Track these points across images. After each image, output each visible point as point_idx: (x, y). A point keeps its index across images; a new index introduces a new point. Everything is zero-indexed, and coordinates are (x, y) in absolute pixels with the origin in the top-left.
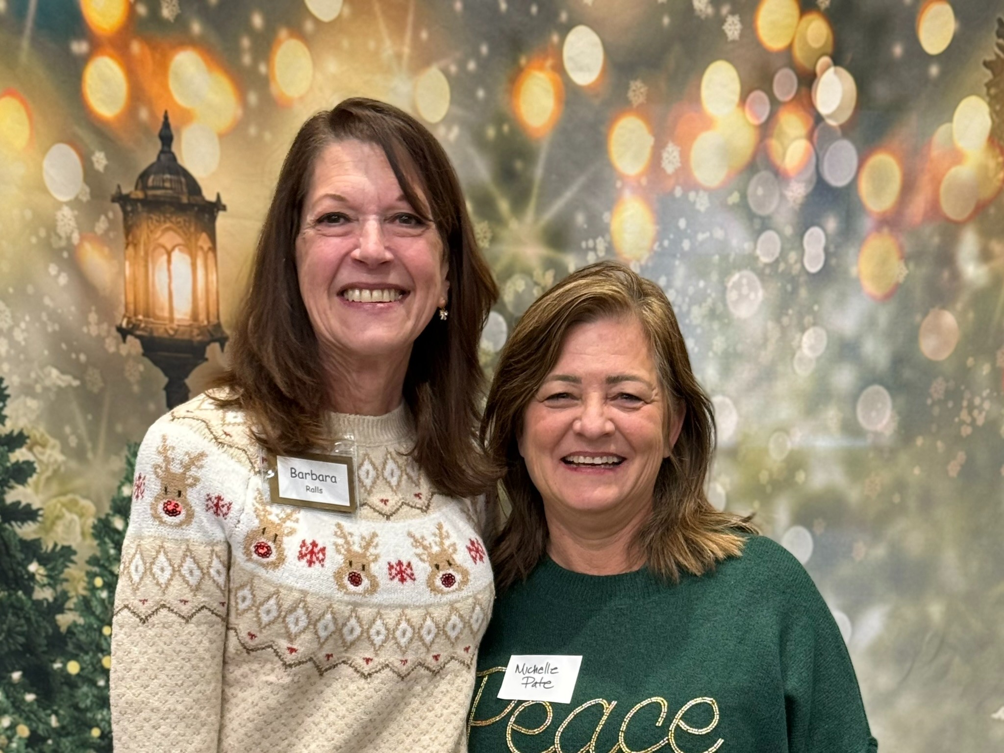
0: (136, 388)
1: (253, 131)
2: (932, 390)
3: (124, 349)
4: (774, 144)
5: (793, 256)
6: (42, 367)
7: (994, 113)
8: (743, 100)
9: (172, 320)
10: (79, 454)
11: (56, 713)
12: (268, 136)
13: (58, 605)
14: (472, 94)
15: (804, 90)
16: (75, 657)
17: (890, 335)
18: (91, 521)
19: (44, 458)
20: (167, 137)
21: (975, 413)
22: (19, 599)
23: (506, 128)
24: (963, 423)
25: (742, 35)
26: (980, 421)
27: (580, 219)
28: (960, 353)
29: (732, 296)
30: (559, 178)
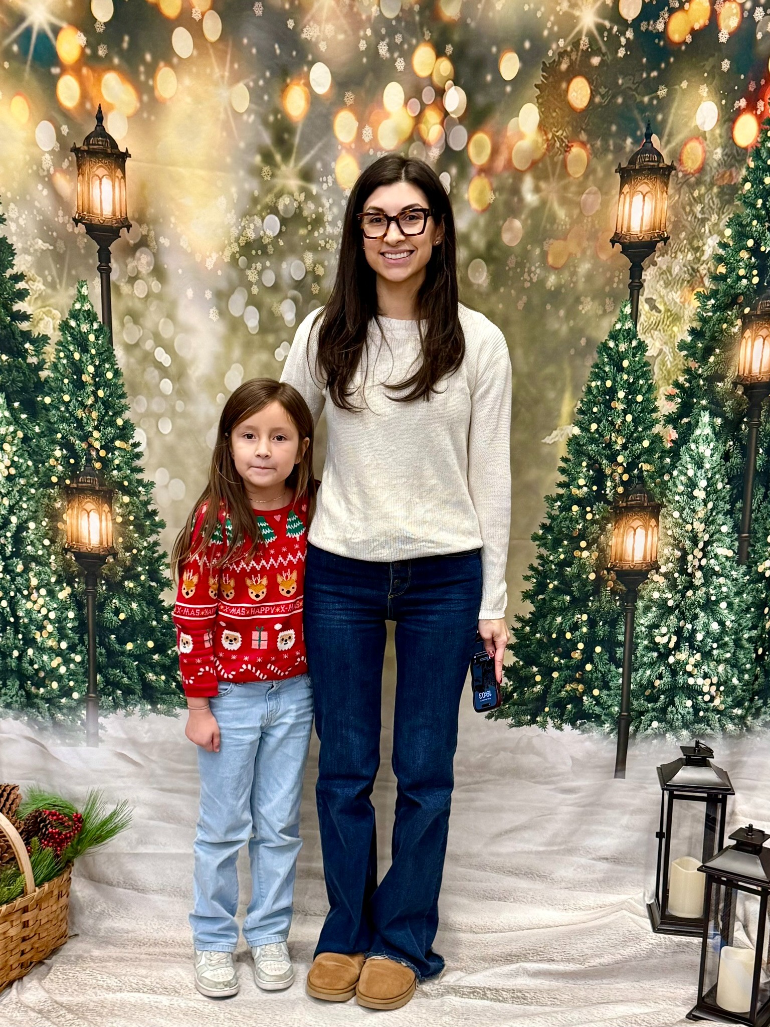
0: (83, 251)
1: (145, 115)
2: (509, 262)
3: (77, 230)
4: (423, 127)
6: (34, 239)
7: (541, 112)
8: (406, 103)
9: (102, 215)
10: (52, 286)
11: (39, 425)
12: (153, 118)
13: (40, 367)
14: (262, 98)
15: (439, 99)
16: (48, 395)
17: (486, 231)
18: (58, 322)
19: (34, 287)
20: (100, 118)
21: (532, 275)
22: (19, 363)
23: (279, 116)
24: (526, 280)
25: (405, 68)
26: (535, 279)
27: (319, 165)
28: (524, 242)
30: (307, 145)
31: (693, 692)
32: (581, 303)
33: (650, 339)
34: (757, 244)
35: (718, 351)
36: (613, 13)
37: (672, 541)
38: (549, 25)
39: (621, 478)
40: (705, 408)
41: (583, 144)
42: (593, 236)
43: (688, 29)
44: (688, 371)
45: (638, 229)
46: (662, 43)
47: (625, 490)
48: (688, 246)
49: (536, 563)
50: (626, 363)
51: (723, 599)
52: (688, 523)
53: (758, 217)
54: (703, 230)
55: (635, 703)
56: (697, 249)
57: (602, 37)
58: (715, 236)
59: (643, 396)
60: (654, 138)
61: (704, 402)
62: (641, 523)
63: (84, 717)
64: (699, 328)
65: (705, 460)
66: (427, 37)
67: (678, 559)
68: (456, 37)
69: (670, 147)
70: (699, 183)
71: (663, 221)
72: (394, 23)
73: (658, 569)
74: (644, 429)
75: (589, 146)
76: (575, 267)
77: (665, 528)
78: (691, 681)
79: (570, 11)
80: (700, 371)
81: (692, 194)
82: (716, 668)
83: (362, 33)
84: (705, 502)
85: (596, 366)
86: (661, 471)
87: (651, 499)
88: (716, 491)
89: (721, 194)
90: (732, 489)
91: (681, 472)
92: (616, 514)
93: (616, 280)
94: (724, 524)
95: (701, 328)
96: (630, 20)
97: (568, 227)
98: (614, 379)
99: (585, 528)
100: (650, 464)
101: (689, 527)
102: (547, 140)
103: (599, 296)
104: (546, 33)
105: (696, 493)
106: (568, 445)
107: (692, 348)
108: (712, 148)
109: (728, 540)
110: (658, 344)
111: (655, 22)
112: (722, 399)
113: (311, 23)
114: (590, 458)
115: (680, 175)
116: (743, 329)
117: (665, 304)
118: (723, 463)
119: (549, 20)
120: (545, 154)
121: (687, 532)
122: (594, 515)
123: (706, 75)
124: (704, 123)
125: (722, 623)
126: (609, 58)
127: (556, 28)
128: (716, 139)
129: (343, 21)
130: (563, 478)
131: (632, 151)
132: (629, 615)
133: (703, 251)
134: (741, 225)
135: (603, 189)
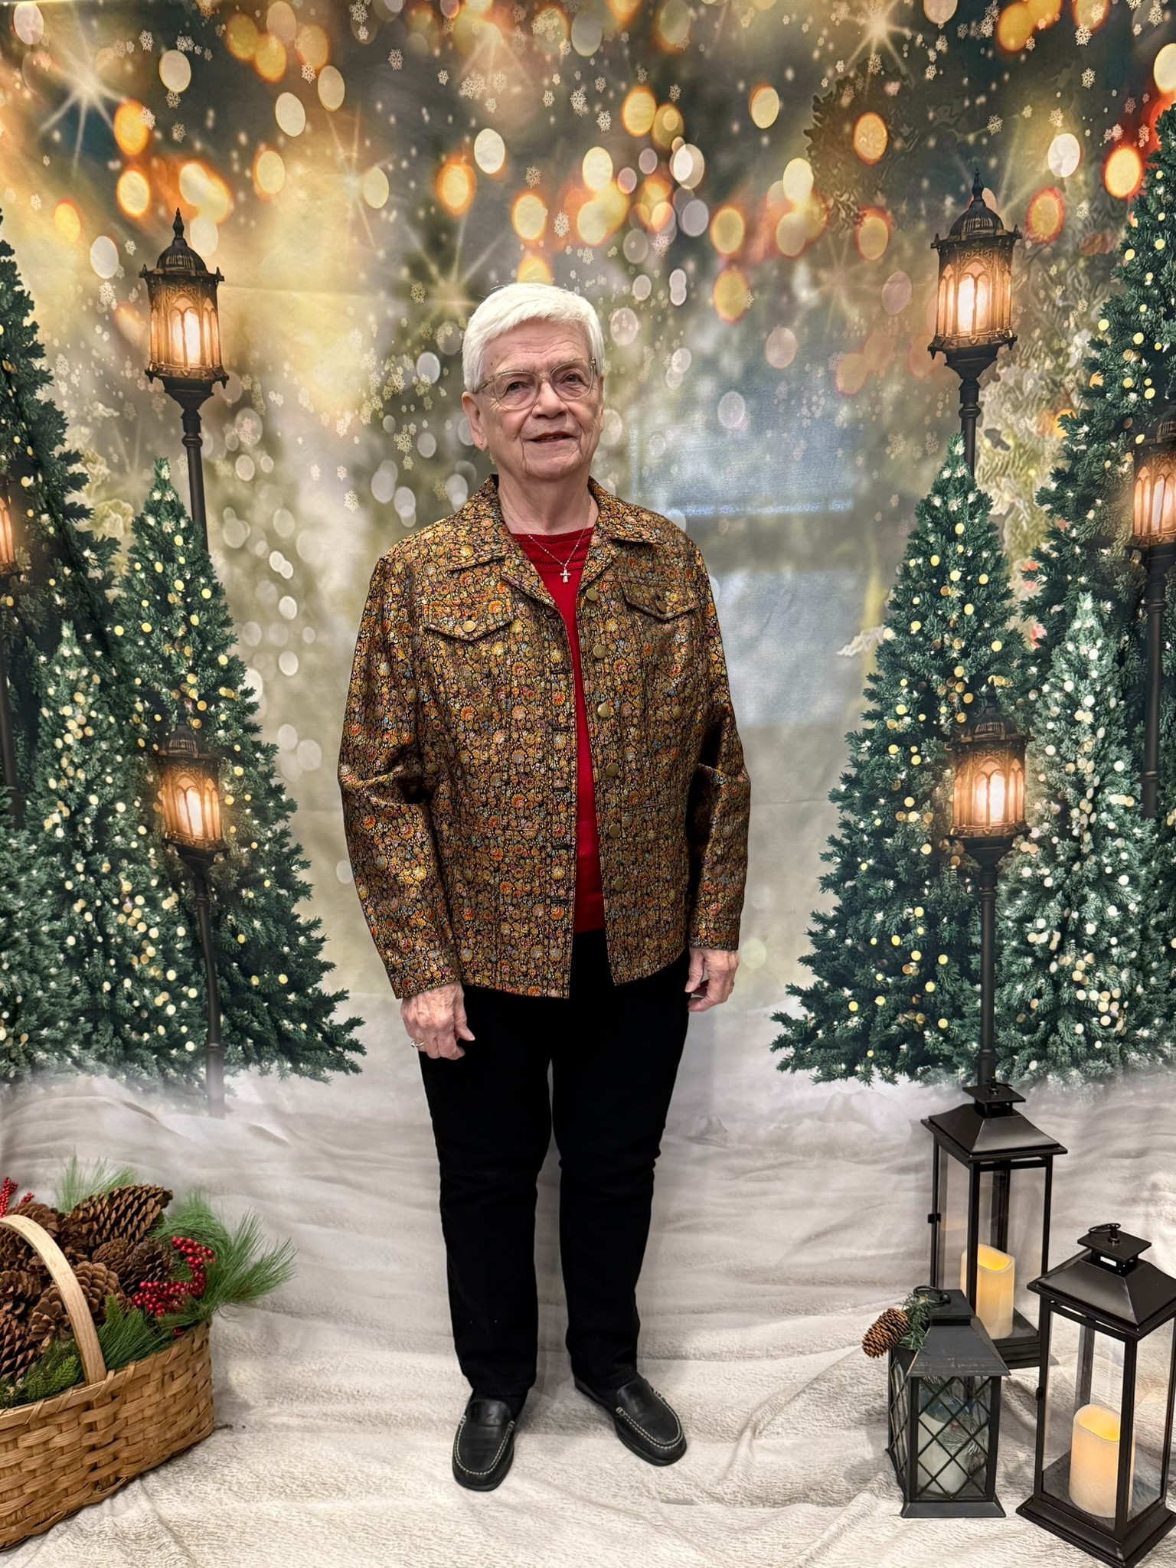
0: (161, 417)
1: (242, 220)
2: (777, 392)
3: (151, 388)
4: (642, 207)
5: (661, 294)
6: (92, 403)
7: (815, 170)
8: (616, 175)
9: (186, 364)
10: (120, 468)
11: (115, 666)
12: (253, 223)
13: (107, 583)
14: (406, 186)
15: (663, 164)
16: (120, 623)
17: (742, 350)
18: (131, 519)
19: (95, 472)
20: (179, 228)
21: (814, 408)
23: (433, 210)
24: (803, 416)
25: (612, 126)
27: (493, 272)
28: (799, 361)
29: (615, 328)
30: (475, 246)
31: (1085, 1012)
32: (889, 444)
33: (995, 490)
34: (1149, 340)
35: (1099, 502)
36: (916, 17)
37: (1046, 790)
38: (821, 42)
39: (961, 699)
40: (1084, 589)
41: (881, 211)
42: (903, 342)
43: (1029, 30)
44: (1054, 534)
45: (969, 329)
46: (990, 54)
47: (969, 717)
48: (1045, 349)
49: (839, 834)
50: (960, 528)
51: (1123, 871)
52: (1069, 761)
53: (1146, 300)
54: (1066, 324)
55: (1001, 1034)
56: (1058, 353)
57: (900, 52)
58: (1085, 332)
59: (989, 574)
60: (987, 194)
61: (1083, 580)
62: (996, 767)
63: (203, 1076)
64: (1067, 469)
65: (1091, 666)
66: (642, 78)
67: (1056, 816)
68: (684, 73)
69: (1010, 205)
70: (1056, 255)
71: (1006, 315)
72: (592, 62)
73: (1026, 833)
74: (993, 625)
75: (889, 213)
76: (877, 391)
77: (1034, 771)
78: (1081, 995)
79: (852, 18)
80: (1074, 533)
81: (1047, 272)
82: (1118, 975)
83: (546, 82)
84: (1093, 729)
85: (915, 535)
86: (1024, 686)
87: (1011, 729)
88: (1108, 711)
89: (1090, 270)
90: (1127, 706)
91: (1054, 687)
92: (957, 754)
93: (940, 405)
94: (1118, 759)
95: (1071, 469)
96: (941, 23)
97: (864, 332)
98: (943, 553)
99: (910, 778)
100: (1006, 676)
101: (1071, 767)
102: (827, 209)
103: (914, 431)
104: (816, 54)
105: (1079, 715)
106: (878, 656)
107: (1059, 499)
108: (1074, 203)
109: (1126, 782)
110: (1007, 497)
111: (979, 23)
112: (1111, 573)
113: (473, 75)
114: (912, 673)
115: (1029, 245)
116: (1137, 466)
117: (1015, 436)
118: (1117, 668)
119: (820, 35)
120: (824, 231)
121: (1068, 774)
122: (923, 758)
123: (1059, 95)
124: (1059, 166)
125: (1122, 907)
126: (912, 83)
127: (831, 46)
128: (1079, 188)
129: (518, 67)
130: (872, 706)
131: (954, 215)
132: (987, 904)
133: (1068, 355)
134: (1122, 312)
135: (914, 274)
